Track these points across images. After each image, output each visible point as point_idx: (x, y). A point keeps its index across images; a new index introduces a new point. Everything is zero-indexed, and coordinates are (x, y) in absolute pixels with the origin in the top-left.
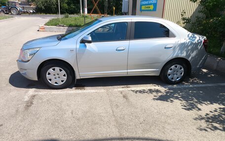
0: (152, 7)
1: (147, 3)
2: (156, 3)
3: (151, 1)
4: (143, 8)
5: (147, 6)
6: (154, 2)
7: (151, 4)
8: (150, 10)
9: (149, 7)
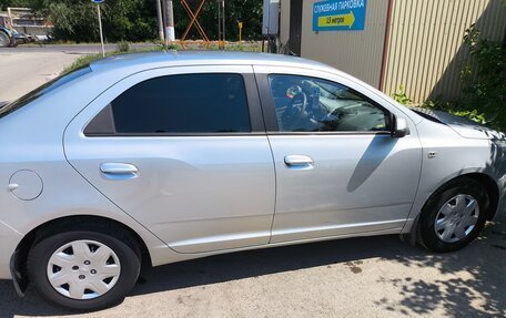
0: (350, 19)
1: (334, 7)
2: (364, 9)
3: (347, 3)
4: (322, 22)
5: (333, 17)
6: (357, 4)
7: (347, 11)
8: (345, 28)
9: (342, 20)
